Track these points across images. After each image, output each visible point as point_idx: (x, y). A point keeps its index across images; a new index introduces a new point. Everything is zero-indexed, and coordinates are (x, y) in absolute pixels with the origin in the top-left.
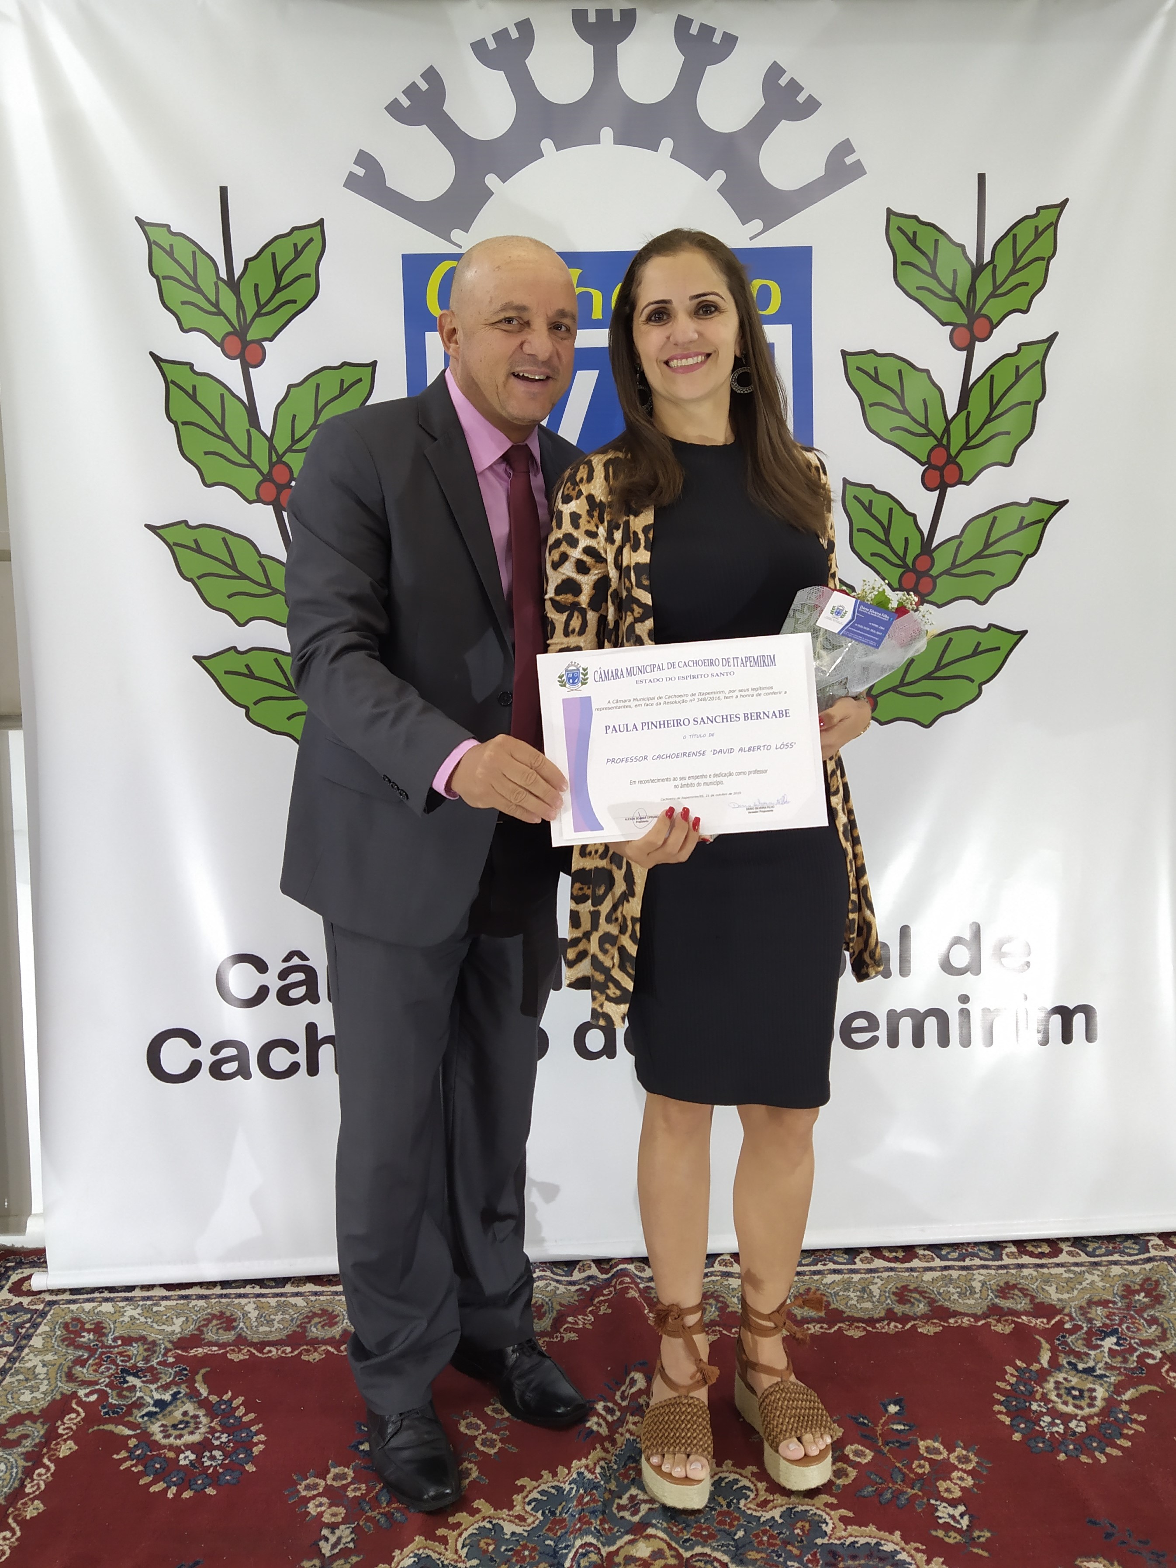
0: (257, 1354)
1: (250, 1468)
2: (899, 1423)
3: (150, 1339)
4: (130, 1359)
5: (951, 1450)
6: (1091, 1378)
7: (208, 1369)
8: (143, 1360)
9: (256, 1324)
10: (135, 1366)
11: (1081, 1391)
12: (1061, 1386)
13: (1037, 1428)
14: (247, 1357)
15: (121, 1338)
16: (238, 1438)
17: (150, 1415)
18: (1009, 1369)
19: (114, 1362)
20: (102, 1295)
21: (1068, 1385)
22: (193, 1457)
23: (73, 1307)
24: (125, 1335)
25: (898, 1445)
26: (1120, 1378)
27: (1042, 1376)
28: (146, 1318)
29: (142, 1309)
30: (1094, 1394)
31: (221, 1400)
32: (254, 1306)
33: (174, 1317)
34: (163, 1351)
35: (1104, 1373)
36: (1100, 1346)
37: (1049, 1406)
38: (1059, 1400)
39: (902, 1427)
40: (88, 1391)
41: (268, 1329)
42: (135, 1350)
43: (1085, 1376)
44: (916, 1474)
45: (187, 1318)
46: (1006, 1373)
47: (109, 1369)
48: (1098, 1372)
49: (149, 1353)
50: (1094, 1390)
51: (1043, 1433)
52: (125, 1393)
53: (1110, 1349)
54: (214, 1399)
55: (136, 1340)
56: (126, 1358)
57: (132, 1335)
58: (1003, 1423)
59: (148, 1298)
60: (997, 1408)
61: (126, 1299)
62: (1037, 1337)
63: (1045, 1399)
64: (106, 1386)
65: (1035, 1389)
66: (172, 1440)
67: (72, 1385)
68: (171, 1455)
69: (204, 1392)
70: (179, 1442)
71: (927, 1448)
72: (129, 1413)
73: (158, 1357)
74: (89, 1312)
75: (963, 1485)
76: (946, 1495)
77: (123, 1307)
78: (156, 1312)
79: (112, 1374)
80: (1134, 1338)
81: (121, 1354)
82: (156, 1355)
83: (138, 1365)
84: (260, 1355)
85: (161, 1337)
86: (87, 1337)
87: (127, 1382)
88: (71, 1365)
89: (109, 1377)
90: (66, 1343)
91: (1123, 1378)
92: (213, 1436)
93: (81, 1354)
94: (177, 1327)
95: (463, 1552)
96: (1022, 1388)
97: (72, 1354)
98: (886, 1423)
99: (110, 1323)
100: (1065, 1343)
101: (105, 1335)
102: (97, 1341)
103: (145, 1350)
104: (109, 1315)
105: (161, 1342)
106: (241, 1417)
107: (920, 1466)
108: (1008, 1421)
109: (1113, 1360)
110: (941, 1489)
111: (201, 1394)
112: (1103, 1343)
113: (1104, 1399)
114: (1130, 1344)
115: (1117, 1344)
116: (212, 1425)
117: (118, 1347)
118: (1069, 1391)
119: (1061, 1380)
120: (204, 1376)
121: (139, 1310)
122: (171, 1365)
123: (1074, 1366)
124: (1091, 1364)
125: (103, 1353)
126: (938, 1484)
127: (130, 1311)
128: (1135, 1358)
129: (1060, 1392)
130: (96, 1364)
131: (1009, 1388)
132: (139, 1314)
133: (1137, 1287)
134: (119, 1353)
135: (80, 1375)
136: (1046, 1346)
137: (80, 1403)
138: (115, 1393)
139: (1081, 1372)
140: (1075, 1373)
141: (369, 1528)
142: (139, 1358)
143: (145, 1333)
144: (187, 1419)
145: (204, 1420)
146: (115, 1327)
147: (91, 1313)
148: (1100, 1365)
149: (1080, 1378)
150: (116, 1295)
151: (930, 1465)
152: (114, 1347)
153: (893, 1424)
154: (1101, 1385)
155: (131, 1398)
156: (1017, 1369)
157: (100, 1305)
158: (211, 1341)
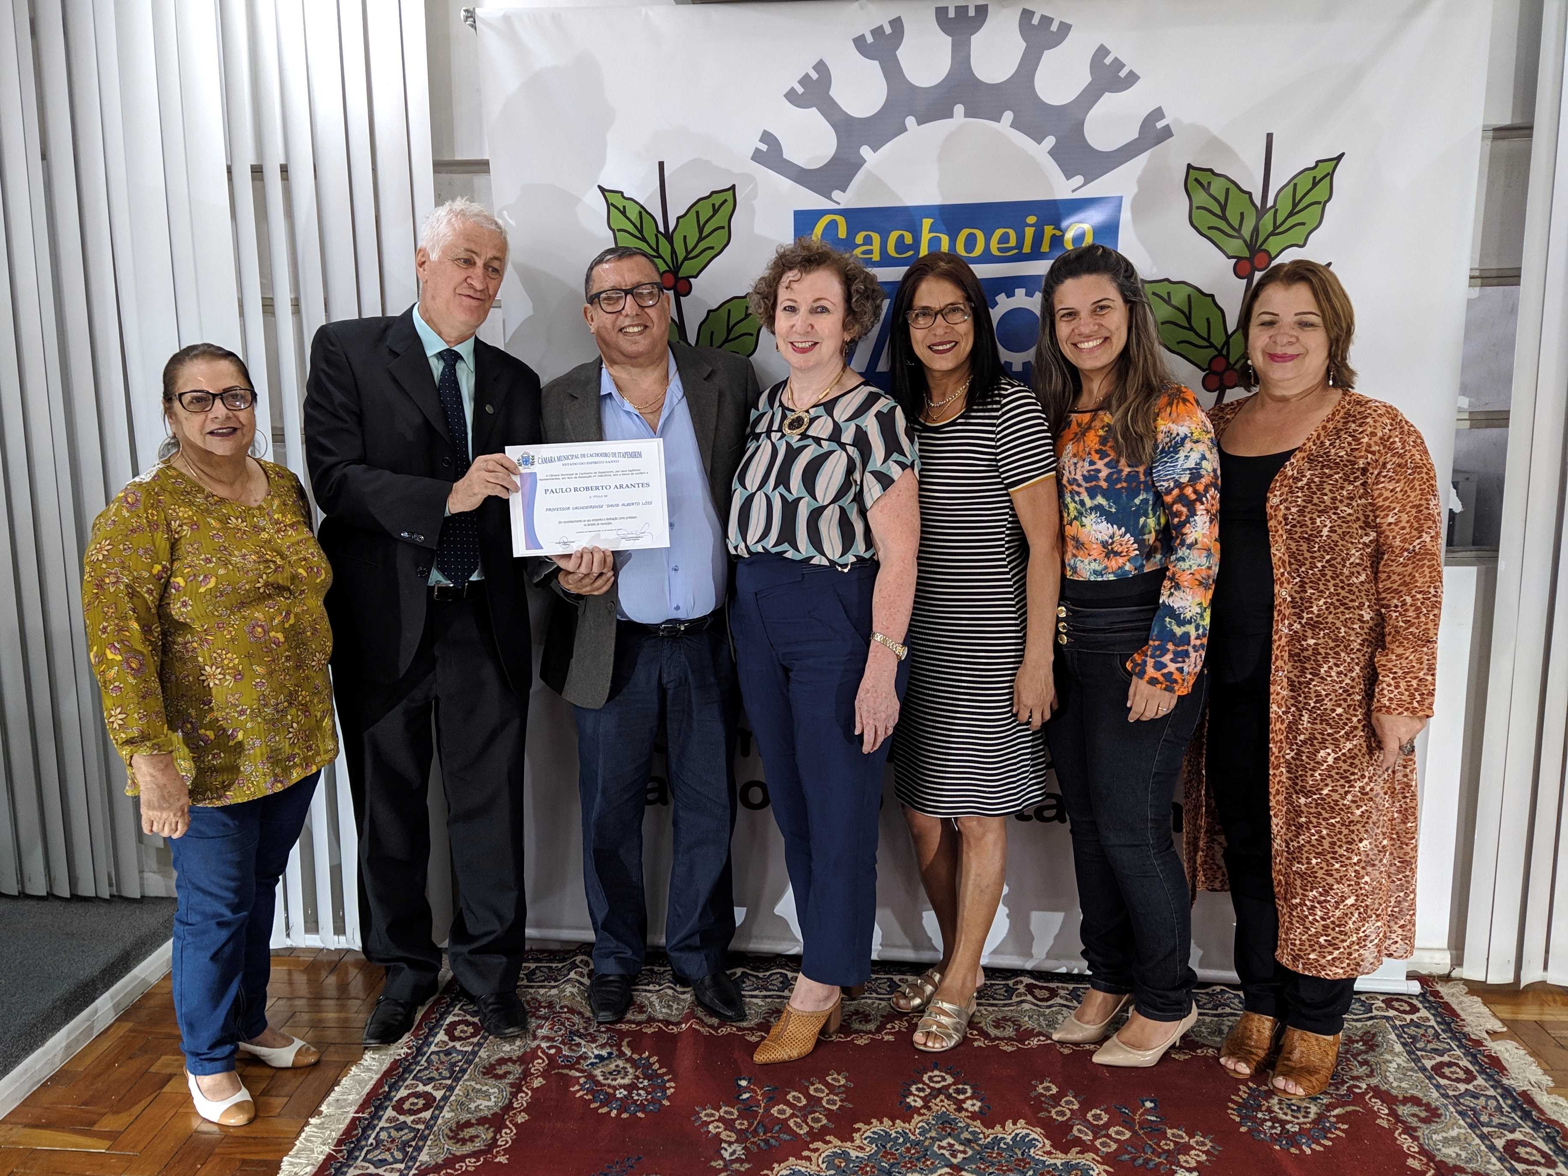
1: (666, 1103)
2: (1153, 1116)
5: (1191, 1136)
7: (630, 1038)
13: (1260, 1129)
14: (657, 1030)
16: (655, 1084)
17: (593, 1064)
22: (626, 1093)
25: (1150, 1130)
26: (1331, 1101)
30: (1309, 1110)
31: (642, 1058)
37: (1272, 1115)
38: (1281, 1112)
39: (1155, 1118)
44: (1163, 1149)
51: (1265, 1132)
52: (573, 1049)
54: (636, 1057)
58: (1234, 1120)
60: (1230, 1112)
63: (1269, 1110)
65: (1261, 1103)
66: (609, 1081)
68: (610, 1091)
69: (628, 1053)
70: (614, 1083)
71: (1173, 1134)
72: (578, 1062)
75: (1198, 1159)
76: (1184, 1165)
84: (665, 1030)
87: (575, 1041)
91: (1334, 1101)
92: (638, 1081)
95: (824, 1166)
96: (1251, 1102)
98: (1142, 1115)
106: (656, 1070)
107: (1167, 1145)
110: (1181, 1161)
113: (1316, 1114)
116: (636, 1074)
120: (628, 1043)
126: (1179, 1157)
128: (1345, 1088)
129: (1282, 1107)
131: (1241, 1100)
138: (567, 1048)
141: (754, 1149)
144: (619, 1069)
145: (631, 1071)
151: (1174, 1145)
153: (1148, 1115)
155: (578, 1052)
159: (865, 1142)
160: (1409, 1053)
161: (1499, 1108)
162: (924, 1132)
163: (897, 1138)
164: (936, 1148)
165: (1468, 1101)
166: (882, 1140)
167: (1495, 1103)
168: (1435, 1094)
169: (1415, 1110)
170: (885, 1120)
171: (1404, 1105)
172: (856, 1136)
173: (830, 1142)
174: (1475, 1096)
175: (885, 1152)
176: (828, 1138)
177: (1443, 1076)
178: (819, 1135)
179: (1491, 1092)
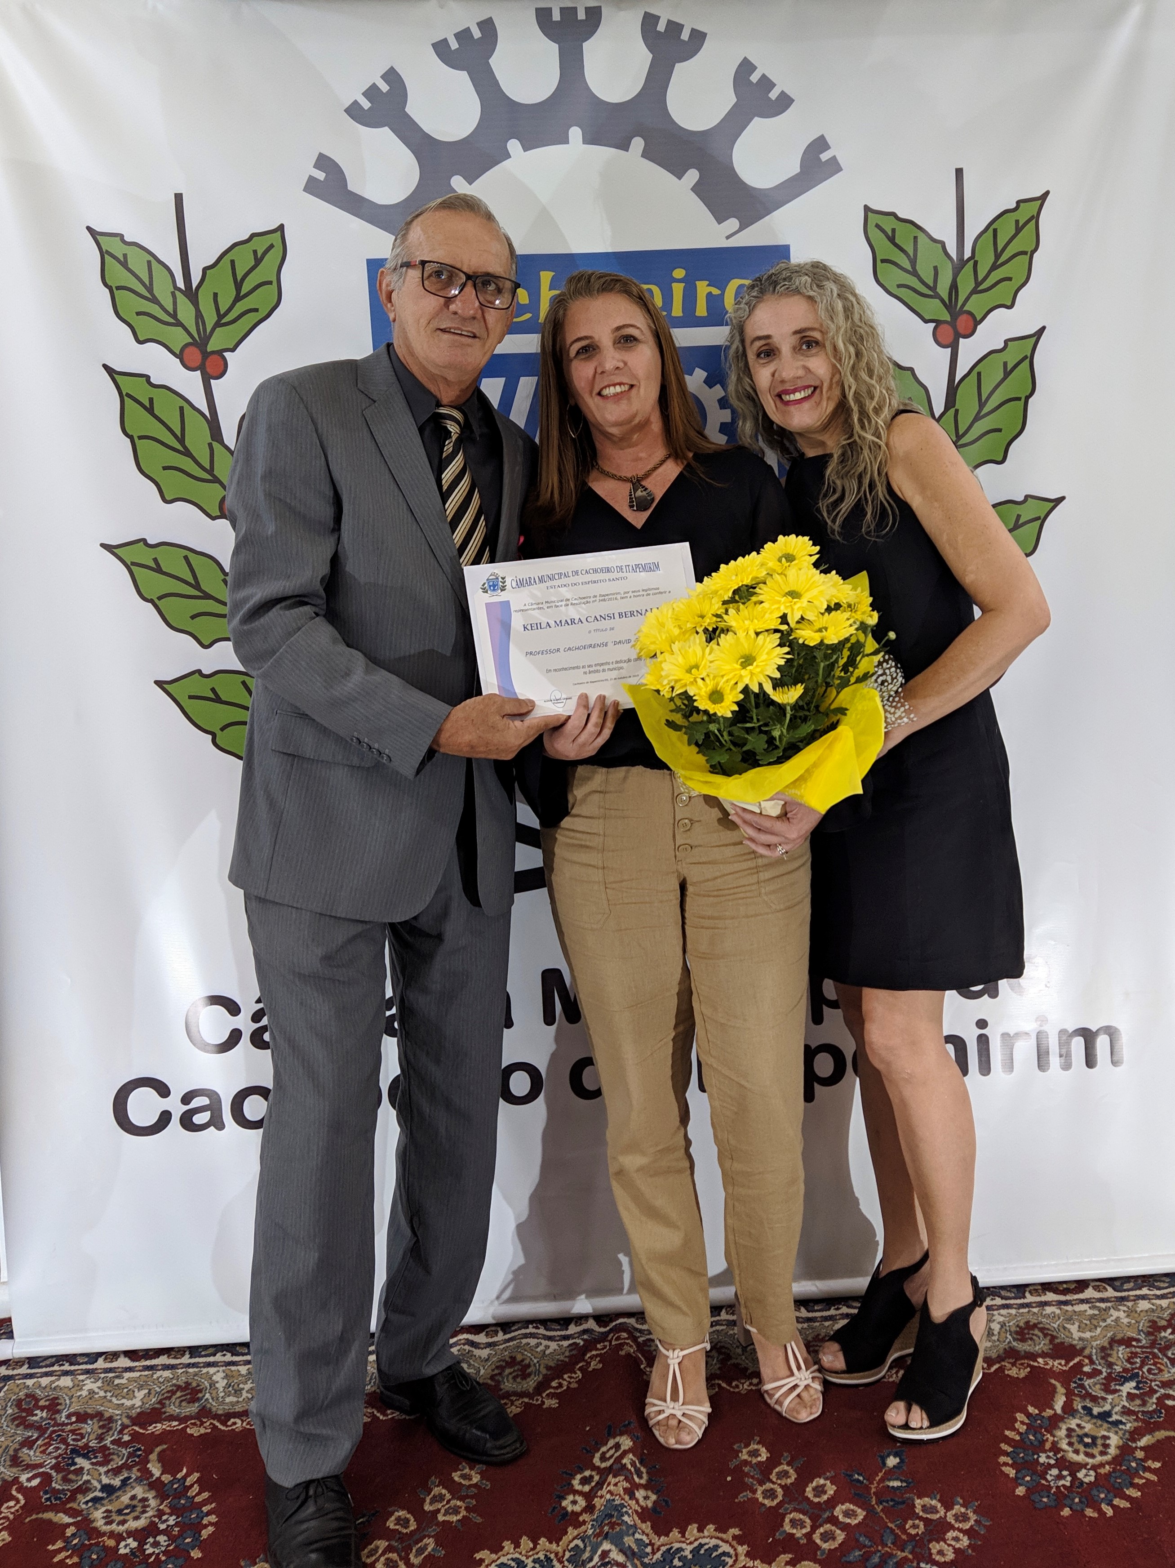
0: (220, 1427)
1: (196, 1553)
2: (897, 1479)
3: (107, 1415)
4: (83, 1437)
5: (948, 1507)
6: (1106, 1425)
7: (165, 1446)
8: (96, 1439)
9: (222, 1394)
10: (86, 1446)
11: (1094, 1438)
12: (1073, 1434)
13: (1043, 1482)
14: (209, 1431)
15: (75, 1414)
16: (187, 1521)
17: (95, 1500)
18: (1020, 1416)
19: (64, 1441)
20: (62, 1368)
21: (1080, 1432)
22: (136, 1543)
23: (30, 1382)
24: (81, 1411)
25: (891, 1503)
26: (1136, 1424)
27: (1055, 1422)
28: (105, 1392)
29: (103, 1383)
30: (1108, 1442)
31: (175, 1478)
32: (222, 1375)
33: (136, 1390)
34: (119, 1428)
35: (1120, 1418)
36: (1120, 1390)
37: (1059, 1456)
38: (1070, 1449)
39: (899, 1484)
40: (31, 1475)
41: (235, 1399)
42: (90, 1428)
43: (1100, 1422)
44: (909, 1535)
45: (150, 1390)
46: (1016, 1420)
47: (57, 1448)
48: (1115, 1417)
49: (105, 1431)
50: (1108, 1438)
51: (1050, 1487)
52: (71, 1476)
53: (1128, 1393)
54: (167, 1478)
55: (92, 1417)
56: (78, 1437)
57: (89, 1411)
58: (1008, 1475)
59: (111, 1370)
60: (1003, 1459)
61: (87, 1372)
62: (1053, 1381)
63: (1055, 1449)
64: (51, 1468)
65: (1045, 1438)
66: (114, 1527)
67: (14, 1470)
68: (112, 1543)
69: (157, 1472)
70: (121, 1529)
71: (923, 1506)
72: (73, 1499)
73: (113, 1435)
74: (46, 1387)
75: (957, 1546)
76: (938, 1558)
77: (83, 1381)
78: (117, 1385)
79: (60, 1455)
80: (1155, 1381)
81: (73, 1432)
82: (111, 1433)
83: (91, 1444)
84: (223, 1428)
85: (118, 1412)
86: (40, 1415)
87: (76, 1464)
88: (18, 1447)
89: (56, 1458)
90: (16, 1422)
91: (1140, 1424)
92: (160, 1519)
93: (30, 1434)
94: (138, 1400)
96: (1031, 1437)
97: (22, 1434)
98: (882, 1480)
99: (67, 1398)
100: (1082, 1386)
101: (59, 1412)
102: (50, 1419)
103: (100, 1427)
104: (66, 1390)
105: (119, 1417)
106: (194, 1497)
107: (914, 1526)
108: (1012, 1473)
109: (1132, 1404)
110: (934, 1551)
111: (152, 1475)
112: (1121, 1388)
113: (1118, 1447)
114: (1150, 1387)
115: (1135, 1388)
116: (161, 1507)
117: (72, 1424)
118: (1081, 1438)
119: (1074, 1426)
120: (160, 1455)
121: (99, 1384)
122: (126, 1445)
123: (1088, 1411)
124: (1107, 1407)
125: (54, 1432)
126: (930, 1546)
127: (90, 1385)
128: (1155, 1400)
129: (1072, 1440)
130: (45, 1444)
131: (1018, 1438)
132: (99, 1388)
133: (1164, 1323)
134: (71, 1431)
135: (25, 1458)
136: (1061, 1390)
137: (21, 1489)
138: (60, 1476)
139: (1096, 1417)
140: (1089, 1418)
142: (92, 1437)
143: (102, 1408)
144: (135, 1502)
145: (153, 1503)
146: (71, 1403)
147: (48, 1389)
148: (1117, 1409)
149: (1095, 1424)
150: (77, 1367)
151: (925, 1526)
152: (67, 1424)
153: (889, 1480)
154: (1116, 1433)
155: (77, 1481)
156: (1029, 1415)
157: (58, 1380)
158: (172, 1415)
170: (524, 1540)
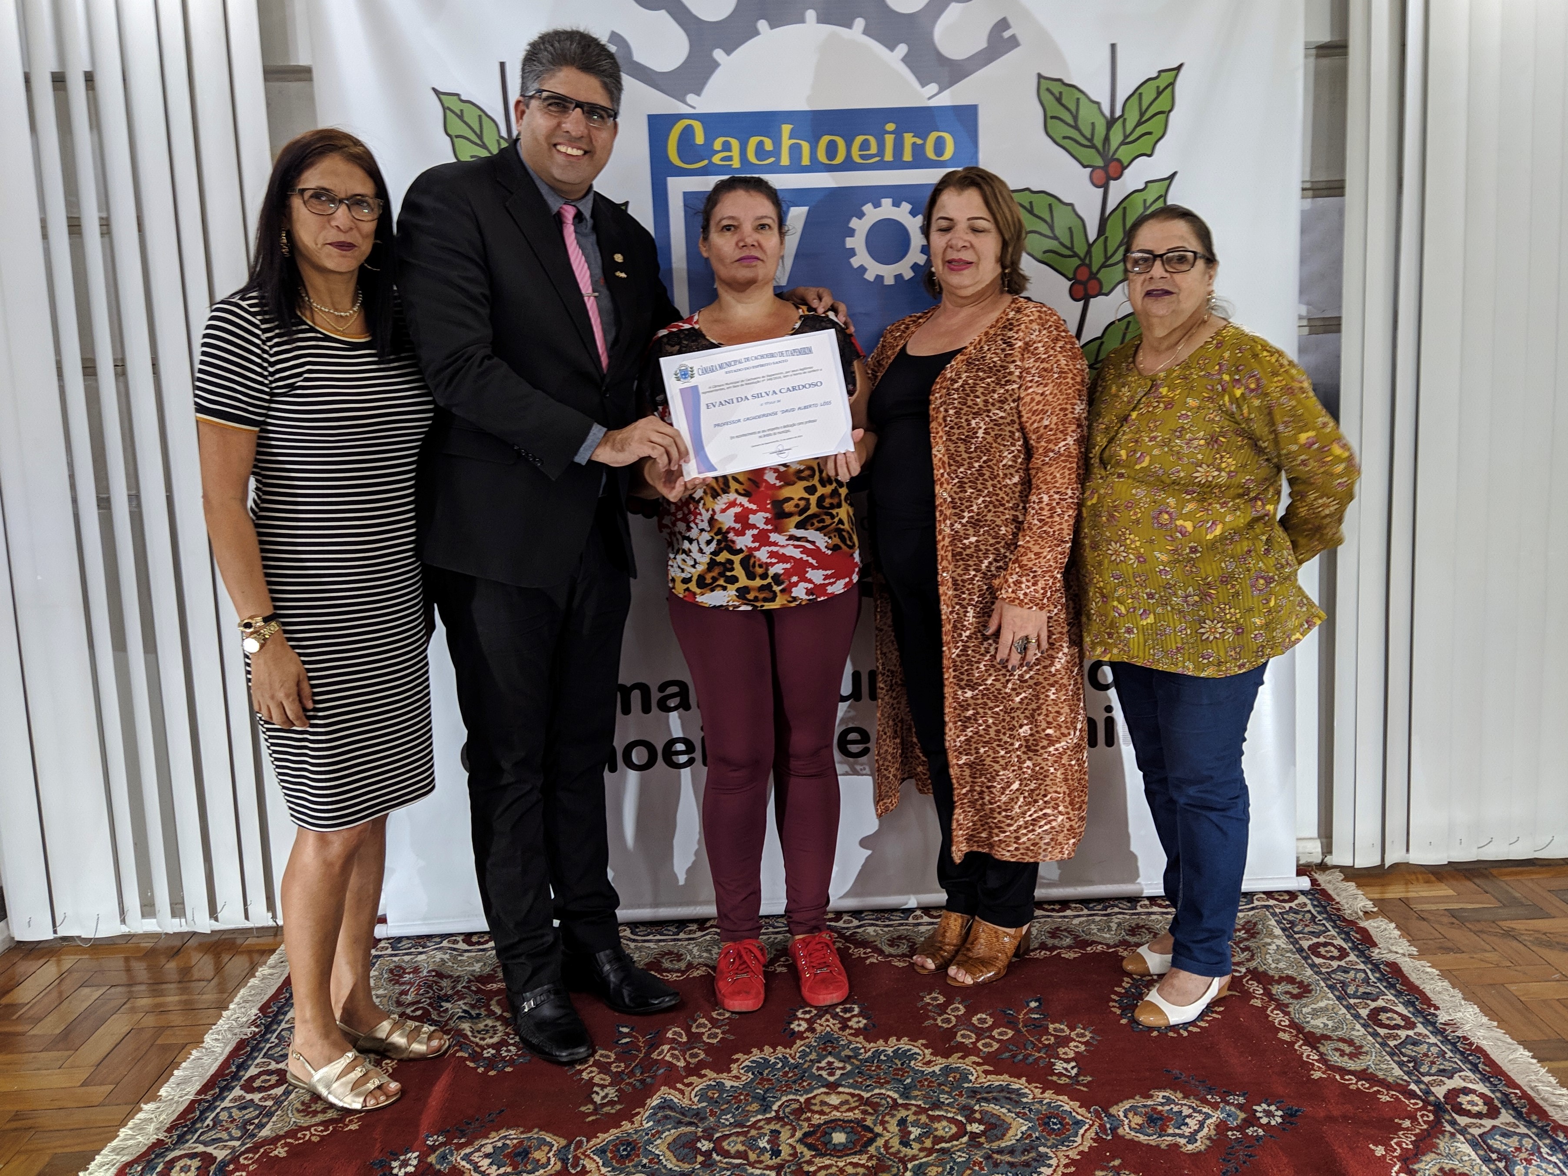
2: (1036, 1014)
3: (456, 976)
5: (1072, 1029)
22: (494, 1051)
25: (1033, 1027)
39: (1038, 1016)
44: (1043, 1044)
46: (1124, 982)
58: (1115, 1013)
60: (1112, 1004)
64: (428, 1005)
66: (477, 1040)
68: (478, 1050)
69: (498, 1011)
71: (1054, 1029)
75: (1077, 1050)
76: (1062, 1056)
79: (431, 997)
85: (463, 974)
90: (392, 982)
95: (696, 1099)
96: (1133, 991)
98: (1026, 1014)
103: (452, 982)
105: (465, 977)
107: (1047, 1039)
110: (1060, 1053)
116: (507, 1031)
120: (498, 1001)
126: (1058, 1050)
131: (1123, 991)
141: (628, 1089)
143: (452, 973)
145: (500, 1028)
151: (1055, 1039)
153: (1032, 1014)
159: (742, 1071)
160: (1287, 937)
161: (1366, 981)
162: (804, 1055)
163: (776, 1063)
164: (814, 1070)
165: (1340, 976)
166: (759, 1069)
167: (1363, 975)
168: (1309, 972)
169: (1289, 988)
170: (766, 1048)
171: (1279, 984)
172: (734, 1066)
173: (705, 1076)
174: (1346, 971)
175: (762, 1079)
176: (703, 1072)
177: (1319, 955)
178: (695, 1070)
179: (1362, 966)
